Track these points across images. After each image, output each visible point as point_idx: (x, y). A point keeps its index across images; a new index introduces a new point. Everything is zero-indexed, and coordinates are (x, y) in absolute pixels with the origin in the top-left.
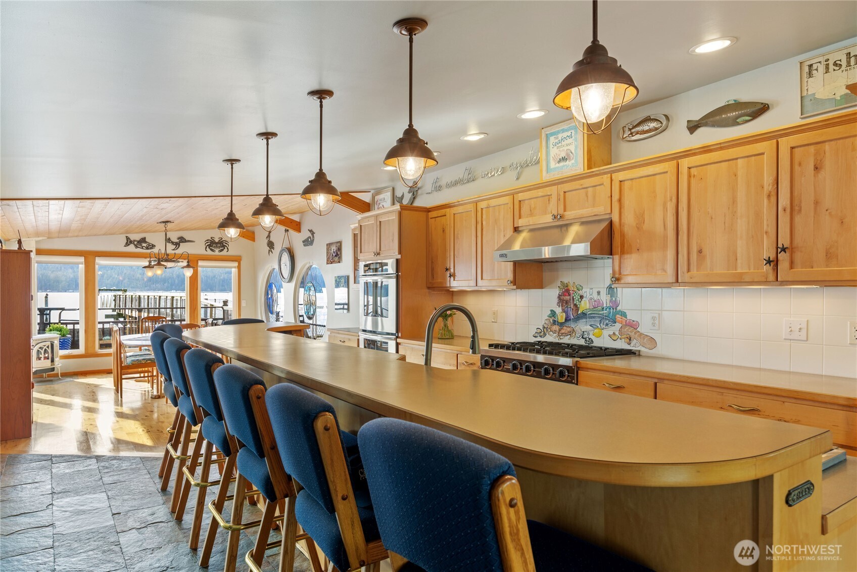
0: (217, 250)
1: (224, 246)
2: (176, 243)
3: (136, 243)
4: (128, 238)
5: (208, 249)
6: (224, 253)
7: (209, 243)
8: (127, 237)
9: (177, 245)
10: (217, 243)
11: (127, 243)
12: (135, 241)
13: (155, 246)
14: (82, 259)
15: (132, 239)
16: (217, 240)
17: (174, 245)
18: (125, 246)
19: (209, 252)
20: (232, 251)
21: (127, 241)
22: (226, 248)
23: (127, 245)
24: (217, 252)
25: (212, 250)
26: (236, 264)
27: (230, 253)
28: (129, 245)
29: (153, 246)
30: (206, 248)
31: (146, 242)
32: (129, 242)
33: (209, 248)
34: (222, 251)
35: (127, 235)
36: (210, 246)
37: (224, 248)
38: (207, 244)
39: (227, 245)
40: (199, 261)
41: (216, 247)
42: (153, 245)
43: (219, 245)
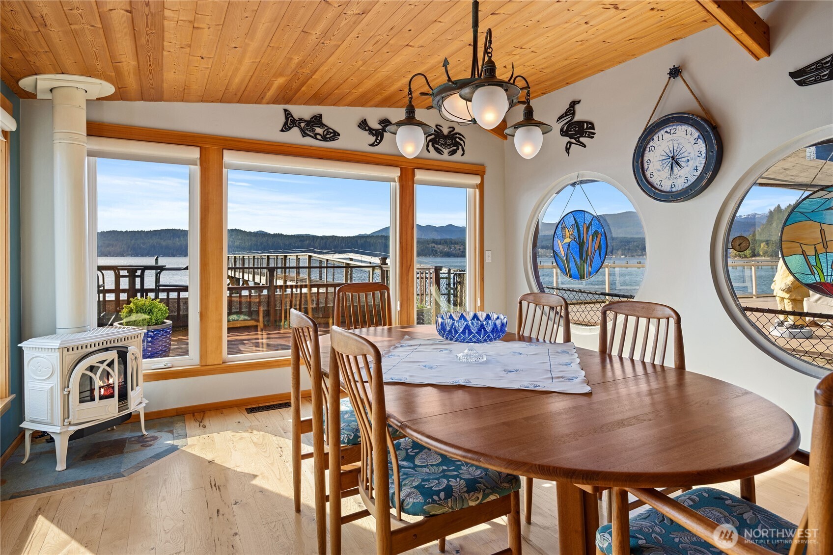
0: (446, 151)
1: (457, 145)
2: (377, 130)
3: (303, 125)
4: (287, 113)
5: (431, 148)
6: (457, 157)
7: (433, 136)
8: (286, 110)
9: (378, 135)
10: (445, 137)
11: (286, 124)
12: (301, 120)
13: (339, 135)
14: (194, 153)
15: (296, 116)
16: (446, 131)
17: (373, 135)
18: (282, 131)
19: (433, 154)
20: (471, 154)
21: (287, 119)
22: (460, 147)
23: (286, 128)
24: (446, 156)
25: (439, 151)
26: (477, 180)
27: (467, 158)
28: (290, 128)
29: (335, 135)
30: (428, 146)
31: (322, 125)
32: (290, 122)
33: (433, 146)
34: (453, 153)
35: (288, 107)
36: (434, 142)
37: (458, 149)
38: (429, 138)
39: (462, 142)
40: (415, 170)
41: (445, 145)
42: (335, 132)
43: (449, 142)
